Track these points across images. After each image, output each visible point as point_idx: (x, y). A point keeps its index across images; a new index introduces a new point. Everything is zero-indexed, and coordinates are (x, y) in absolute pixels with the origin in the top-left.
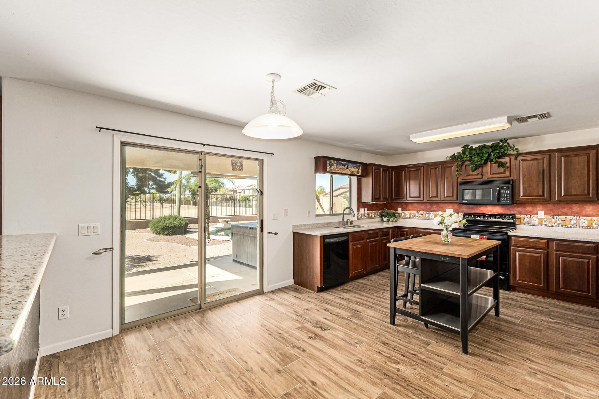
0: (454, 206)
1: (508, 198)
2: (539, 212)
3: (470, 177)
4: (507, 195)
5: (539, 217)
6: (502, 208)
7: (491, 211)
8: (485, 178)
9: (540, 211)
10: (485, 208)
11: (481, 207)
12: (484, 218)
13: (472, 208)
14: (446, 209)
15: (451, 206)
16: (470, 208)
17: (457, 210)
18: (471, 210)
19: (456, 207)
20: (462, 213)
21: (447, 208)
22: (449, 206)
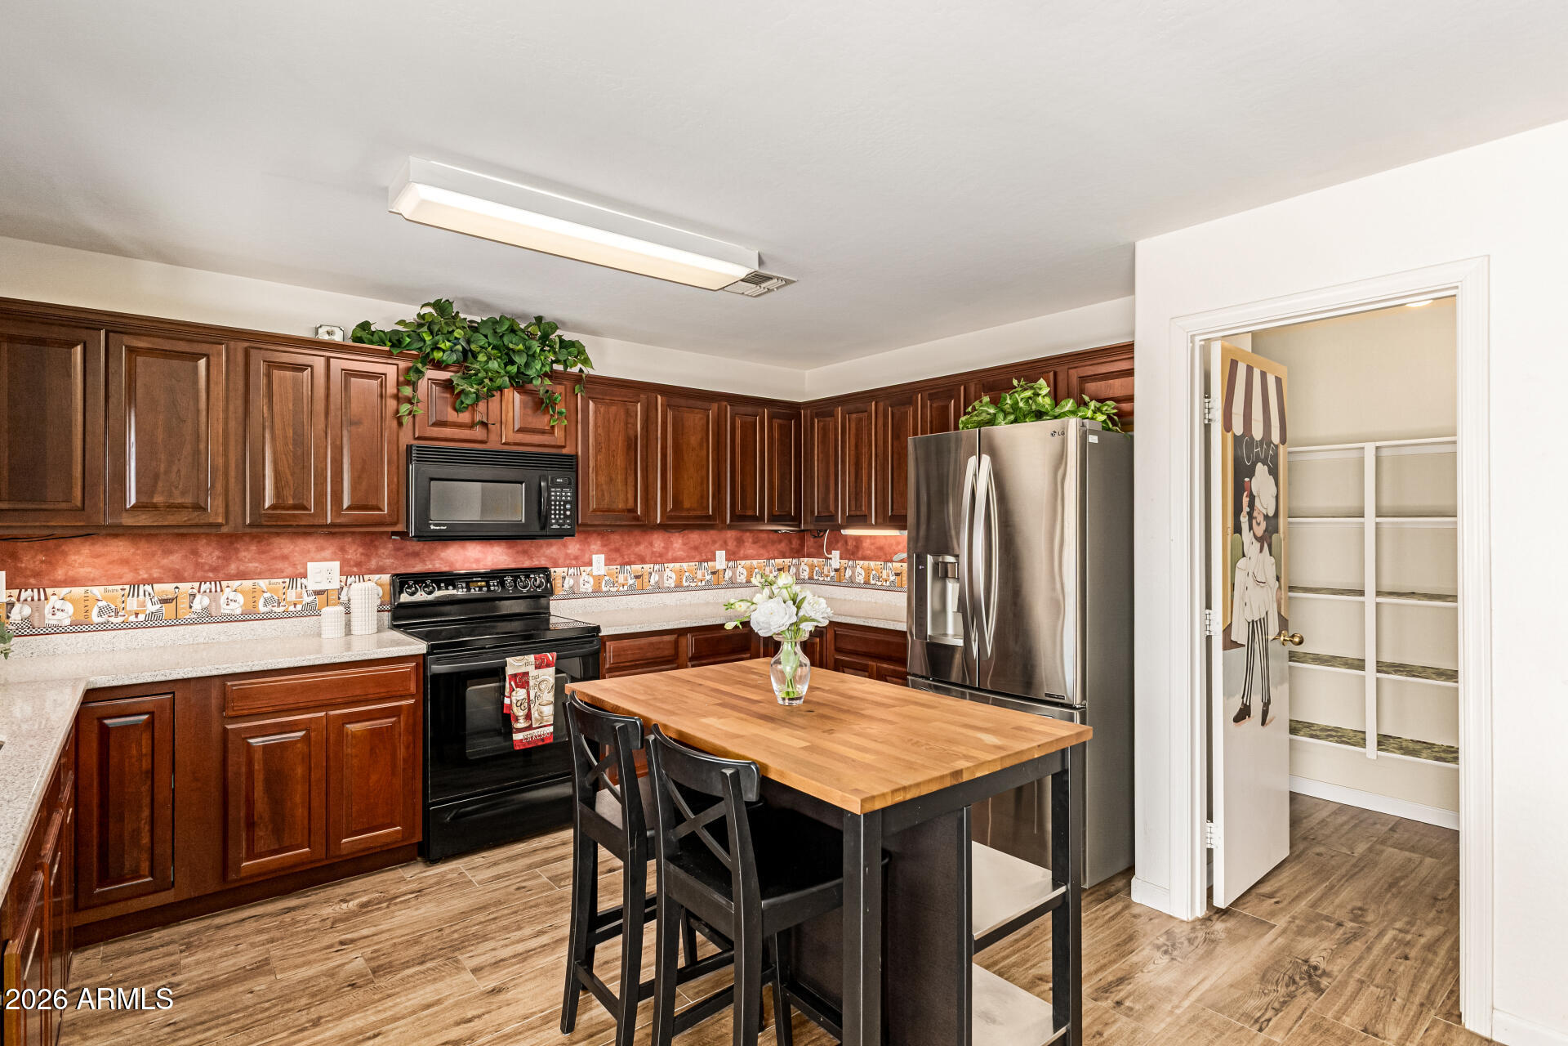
0: (343, 549)
1: (566, 517)
2: (595, 557)
3: (447, 432)
4: (564, 506)
5: (595, 573)
6: (510, 551)
7: (477, 561)
8: (493, 445)
9: (597, 554)
10: (461, 551)
11: (447, 547)
12: (469, 589)
13: (416, 554)
14: (310, 565)
15: (330, 547)
16: (407, 555)
17: (359, 564)
18: (412, 561)
19: (354, 552)
20: (386, 578)
21: (313, 560)
22: (323, 549)
